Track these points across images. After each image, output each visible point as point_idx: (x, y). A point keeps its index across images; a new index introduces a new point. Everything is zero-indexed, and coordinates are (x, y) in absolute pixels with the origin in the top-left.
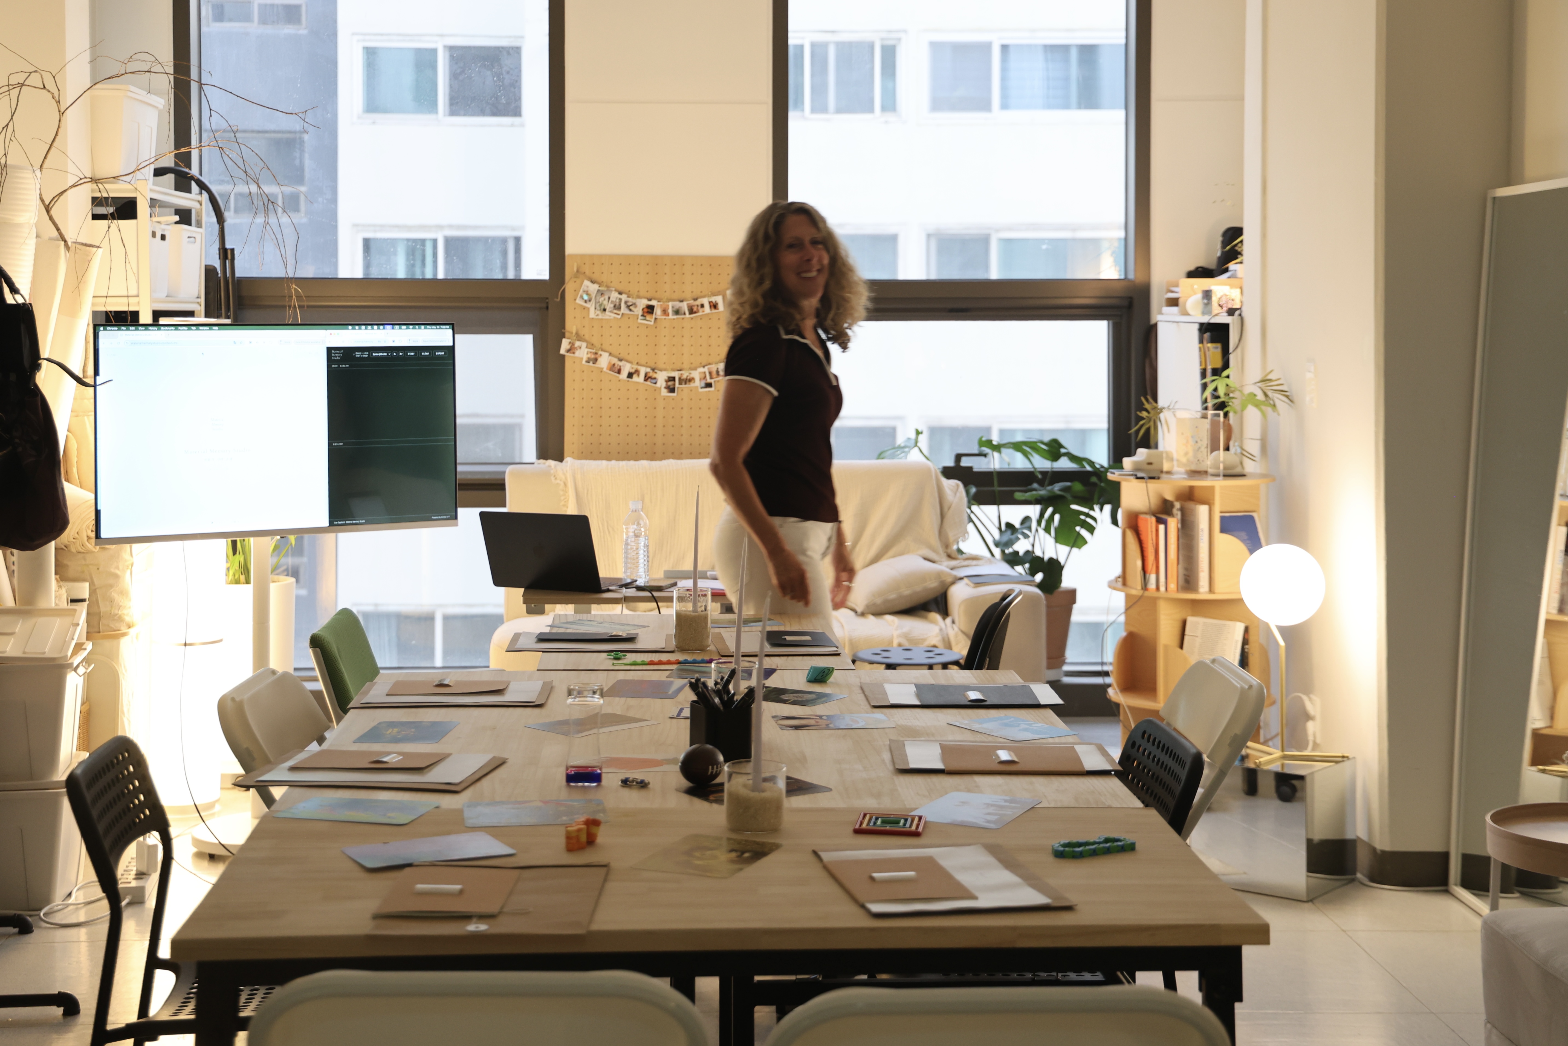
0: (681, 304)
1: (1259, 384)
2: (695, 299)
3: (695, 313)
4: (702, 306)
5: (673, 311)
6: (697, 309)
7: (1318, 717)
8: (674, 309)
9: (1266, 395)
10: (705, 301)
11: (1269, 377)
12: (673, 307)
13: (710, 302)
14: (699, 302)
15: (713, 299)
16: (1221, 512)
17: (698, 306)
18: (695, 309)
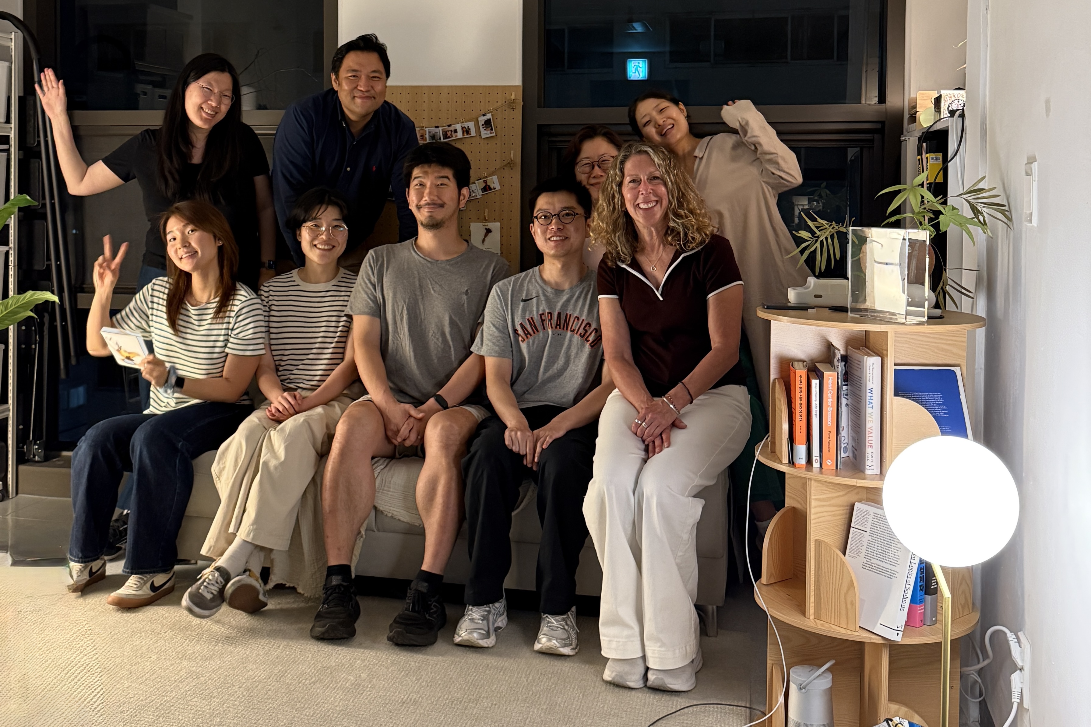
0: (437, 130)
1: (965, 196)
2: (449, 126)
3: (449, 137)
4: (456, 131)
5: (429, 136)
6: (451, 135)
7: (1027, 668)
8: (431, 134)
9: (974, 209)
10: (458, 127)
11: (980, 186)
12: (429, 133)
13: (463, 128)
14: (452, 128)
15: (466, 125)
16: (896, 365)
17: (451, 131)
18: (449, 134)
